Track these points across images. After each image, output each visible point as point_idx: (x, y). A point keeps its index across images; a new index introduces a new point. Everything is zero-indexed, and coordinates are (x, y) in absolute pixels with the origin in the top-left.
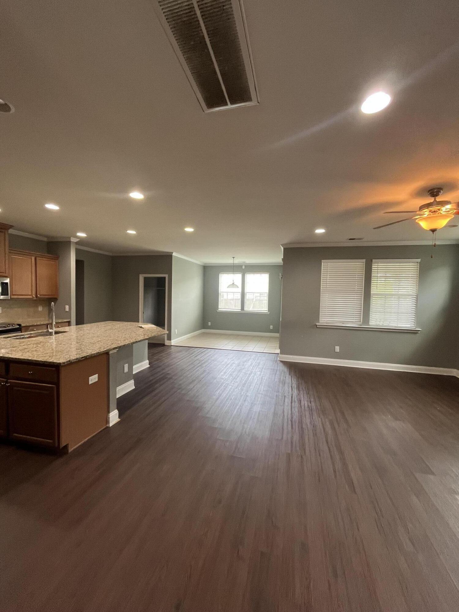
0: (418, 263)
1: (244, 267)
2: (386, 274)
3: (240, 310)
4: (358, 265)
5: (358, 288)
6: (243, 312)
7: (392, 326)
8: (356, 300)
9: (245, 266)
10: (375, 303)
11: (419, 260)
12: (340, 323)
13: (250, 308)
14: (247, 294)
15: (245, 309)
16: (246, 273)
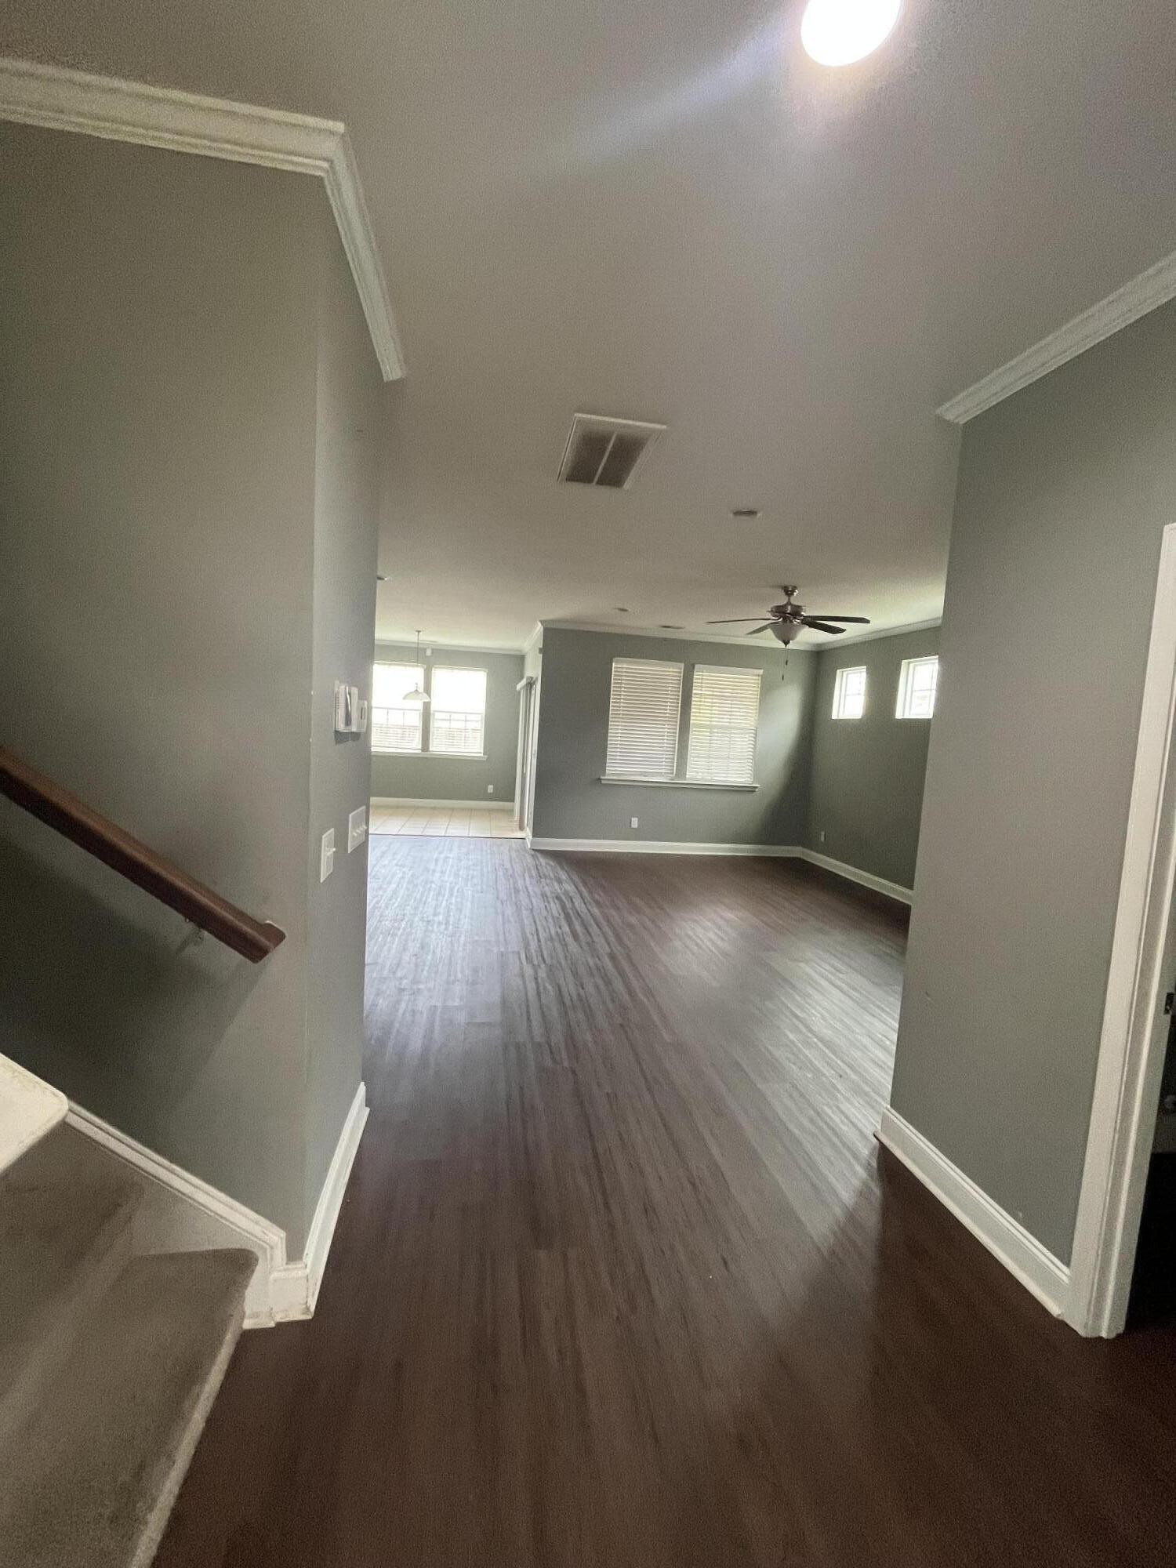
0: (759, 675)
1: (429, 653)
2: (713, 692)
3: (420, 751)
4: (671, 672)
5: (672, 714)
6: (425, 754)
7: (717, 781)
8: (667, 733)
9: (433, 651)
10: (697, 739)
11: (761, 672)
12: (640, 775)
13: (439, 746)
14: (436, 713)
15: (430, 749)
16: (435, 666)
